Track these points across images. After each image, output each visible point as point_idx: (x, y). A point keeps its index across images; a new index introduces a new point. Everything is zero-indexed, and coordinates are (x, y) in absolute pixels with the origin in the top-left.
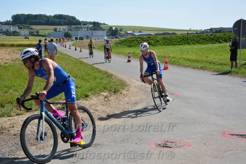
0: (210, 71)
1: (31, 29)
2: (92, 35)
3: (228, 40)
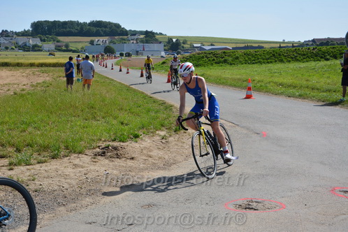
0: (313, 100)
1: (58, 42)
2: (144, 50)
3: (338, 56)
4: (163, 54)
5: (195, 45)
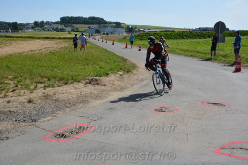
0: (197, 58)
1: (73, 27)
2: (115, 31)
4: (125, 33)
5: (141, 29)
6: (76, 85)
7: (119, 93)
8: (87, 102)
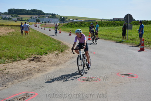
0: (112, 41)
2: (51, 21)
3: (122, 25)
4: (58, 22)
5: (70, 19)
6: (22, 62)
7: (55, 67)
8: (31, 74)
